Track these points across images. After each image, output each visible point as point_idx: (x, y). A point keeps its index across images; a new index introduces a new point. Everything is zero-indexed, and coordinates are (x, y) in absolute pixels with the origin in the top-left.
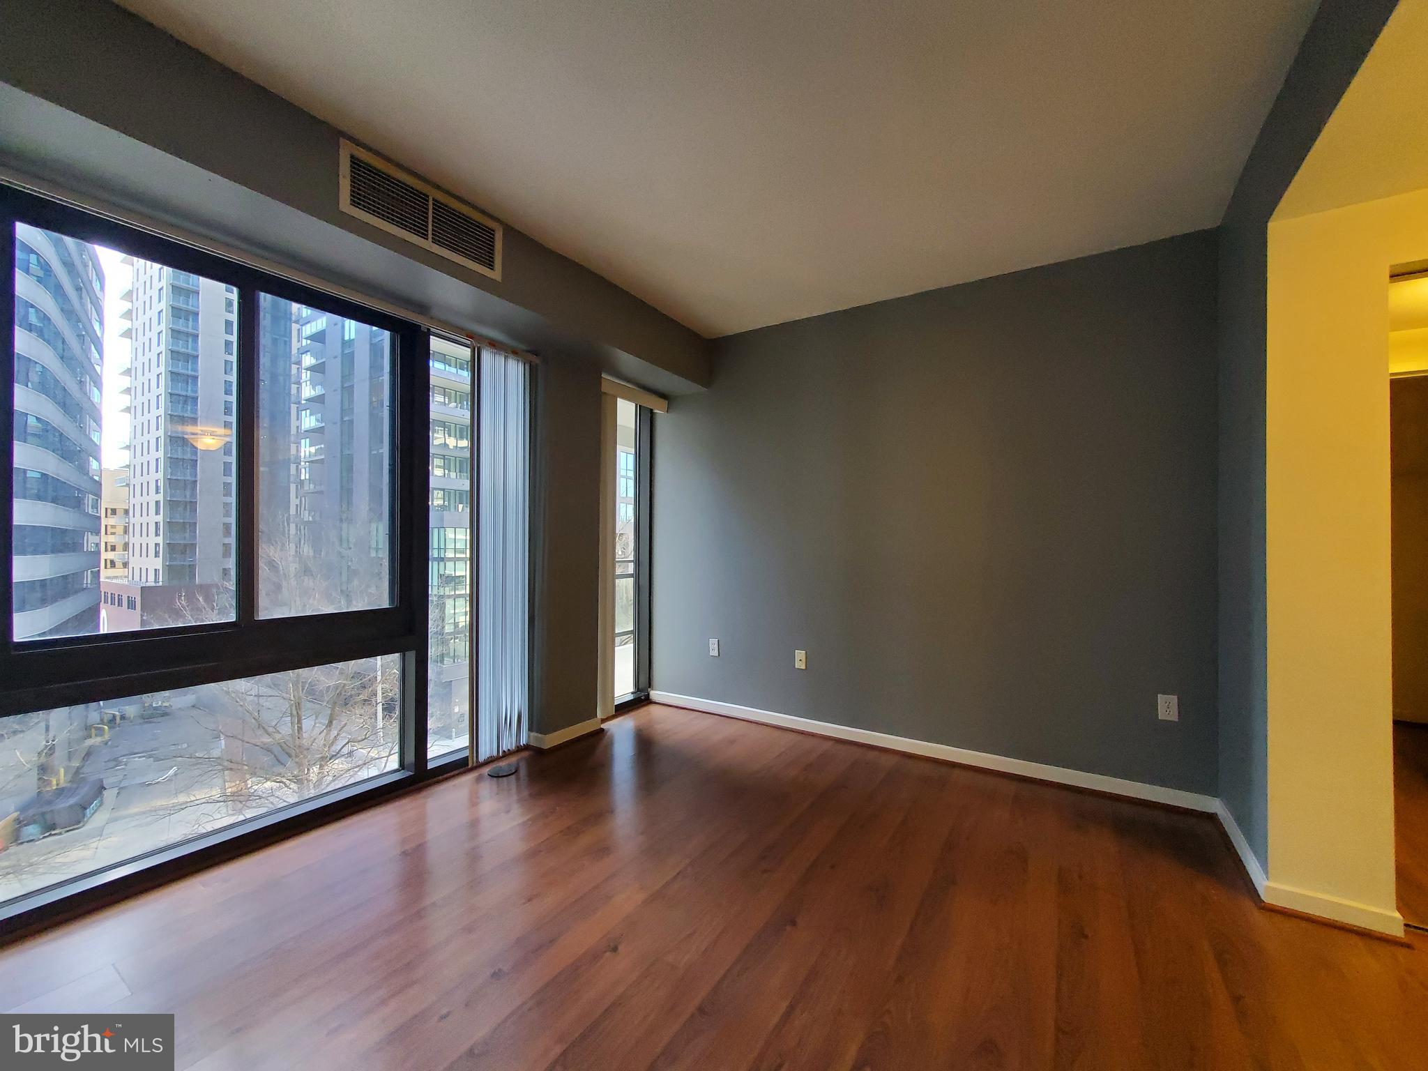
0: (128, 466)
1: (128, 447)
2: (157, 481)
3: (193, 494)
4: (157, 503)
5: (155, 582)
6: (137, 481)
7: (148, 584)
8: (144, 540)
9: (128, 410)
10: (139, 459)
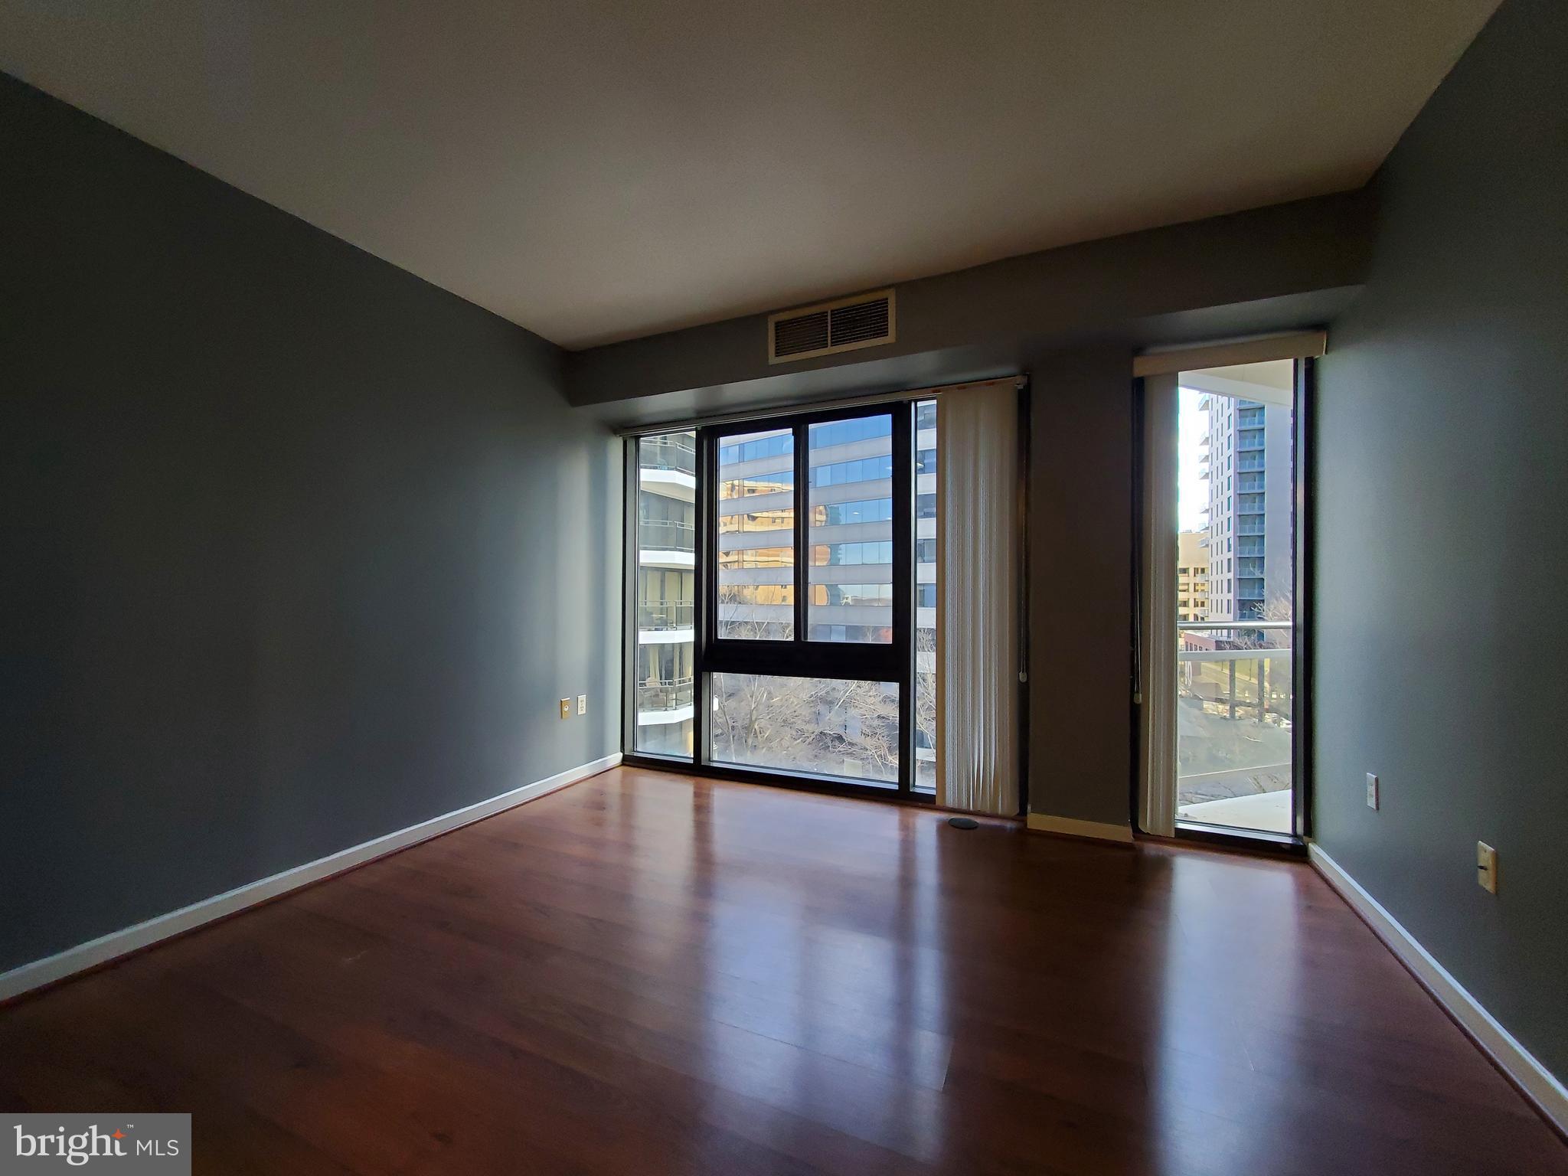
0: (1207, 528)
1: (1207, 511)
2: (1229, 539)
3: (1262, 550)
4: (1229, 560)
5: (1228, 637)
6: (1213, 542)
7: (1221, 639)
8: (1220, 597)
9: (1206, 476)
10: (1217, 520)
